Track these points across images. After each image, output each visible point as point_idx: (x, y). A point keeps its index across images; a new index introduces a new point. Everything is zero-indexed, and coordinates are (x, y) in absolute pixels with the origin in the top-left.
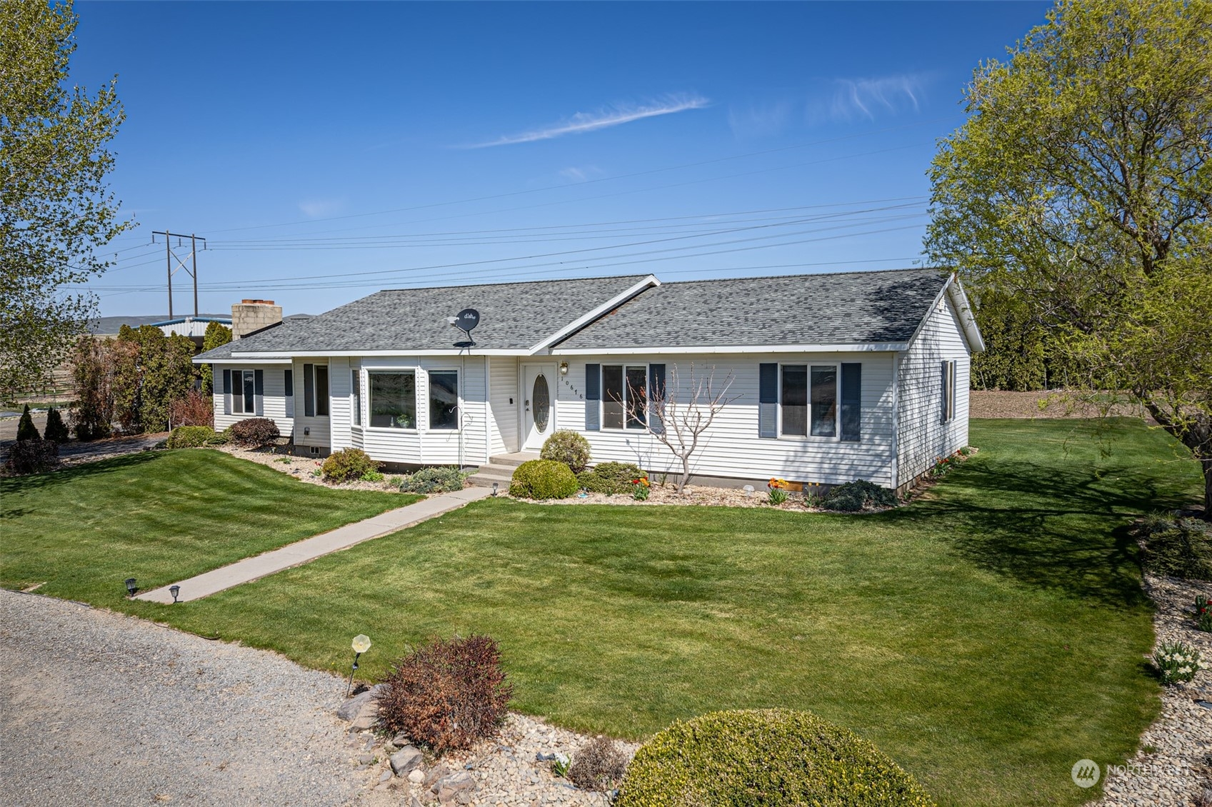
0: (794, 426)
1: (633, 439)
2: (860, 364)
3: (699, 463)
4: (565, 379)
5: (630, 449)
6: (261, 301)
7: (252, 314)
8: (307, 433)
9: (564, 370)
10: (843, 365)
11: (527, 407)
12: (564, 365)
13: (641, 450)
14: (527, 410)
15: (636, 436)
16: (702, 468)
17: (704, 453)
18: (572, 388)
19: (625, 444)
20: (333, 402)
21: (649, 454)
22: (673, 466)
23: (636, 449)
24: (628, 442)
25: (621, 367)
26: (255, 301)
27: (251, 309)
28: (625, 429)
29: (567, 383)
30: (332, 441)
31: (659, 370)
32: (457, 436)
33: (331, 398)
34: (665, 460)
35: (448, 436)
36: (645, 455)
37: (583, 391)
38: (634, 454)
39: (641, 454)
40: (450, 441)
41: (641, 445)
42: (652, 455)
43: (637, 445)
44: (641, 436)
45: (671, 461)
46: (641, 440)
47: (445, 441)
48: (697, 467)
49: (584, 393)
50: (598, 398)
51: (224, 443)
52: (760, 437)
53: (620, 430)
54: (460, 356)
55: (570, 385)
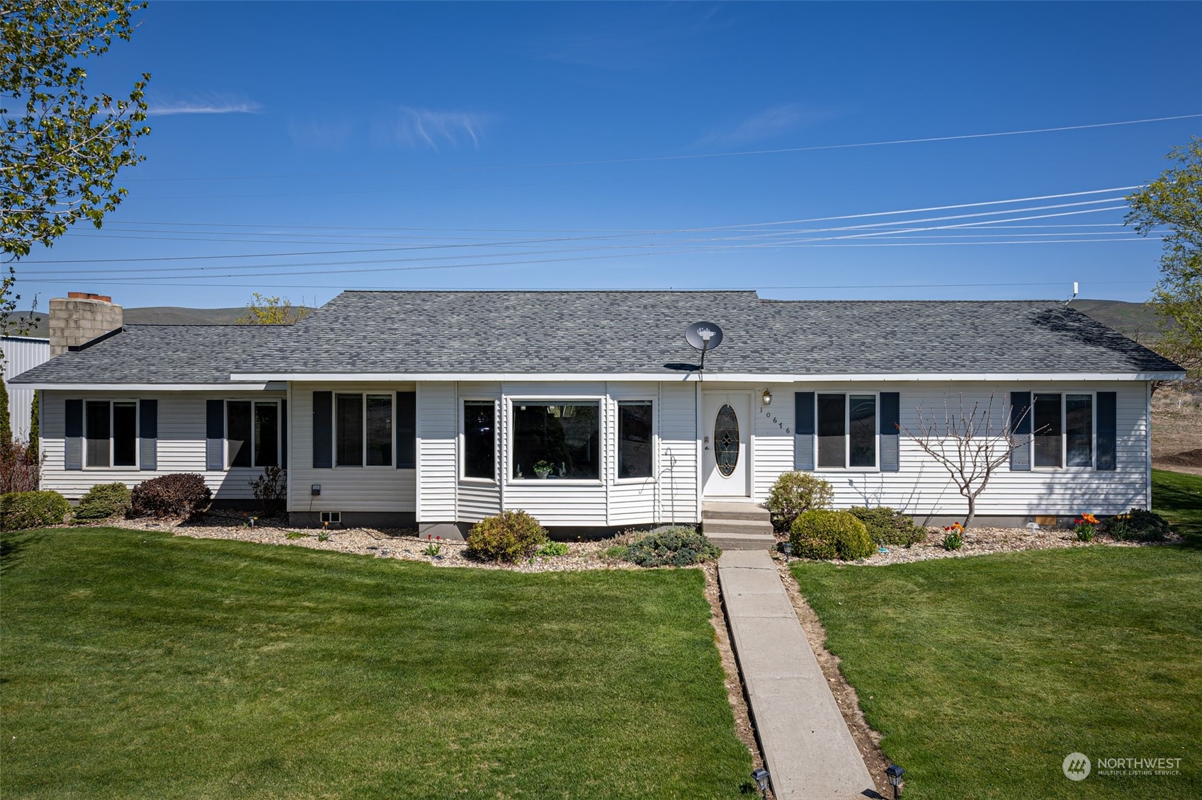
0: (1048, 457)
1: (857, 479)
2: (1115, 393)
3: (940, 501)
4: (766, 410)
5: (854, 491)
6: (96, 296)
7: (88, 315)
8: (316, 493)
9: (767, 399)
10: (1099, 394)
11: (707, 445)
12: (767, 394)
13: (867, 490)
14: (706, 448)
15: (862, 475)
16: (944, 507)
17: (946, 491)
18: (775, 421)
19: (847, 485)
20: (422, 446)
21: (878, 496)
22: (909, 506)
23: (862, 490)
24: (851, 482)
25: (844, 395)
26: (89, 296)
27: (88, 308)
28: (848, 468)
29: (768, 415)
30: (419, 502)
31: (891, 400)
32: (652, 486)
33: (419, 441)
34: (899, 501)
35: (640, 487)
36: (873, 496)
37: (790, 422)
38: (859, 496)
39: (867, 496)
40: (644, 492)
41: (867, 485)
42: (882, 496)
43: (863, 485)
44: (867, 475)
45: (907, 501)
46: (868, 480)
47: (637, 493)
48: (937, 507)
49: (792, 427)
50: (813, 433)
51: (108, 515)
52: (1011, 469)
53: (842, 469)
54: (684, 382)
55: (772, 417)
